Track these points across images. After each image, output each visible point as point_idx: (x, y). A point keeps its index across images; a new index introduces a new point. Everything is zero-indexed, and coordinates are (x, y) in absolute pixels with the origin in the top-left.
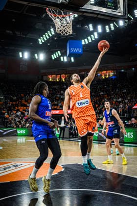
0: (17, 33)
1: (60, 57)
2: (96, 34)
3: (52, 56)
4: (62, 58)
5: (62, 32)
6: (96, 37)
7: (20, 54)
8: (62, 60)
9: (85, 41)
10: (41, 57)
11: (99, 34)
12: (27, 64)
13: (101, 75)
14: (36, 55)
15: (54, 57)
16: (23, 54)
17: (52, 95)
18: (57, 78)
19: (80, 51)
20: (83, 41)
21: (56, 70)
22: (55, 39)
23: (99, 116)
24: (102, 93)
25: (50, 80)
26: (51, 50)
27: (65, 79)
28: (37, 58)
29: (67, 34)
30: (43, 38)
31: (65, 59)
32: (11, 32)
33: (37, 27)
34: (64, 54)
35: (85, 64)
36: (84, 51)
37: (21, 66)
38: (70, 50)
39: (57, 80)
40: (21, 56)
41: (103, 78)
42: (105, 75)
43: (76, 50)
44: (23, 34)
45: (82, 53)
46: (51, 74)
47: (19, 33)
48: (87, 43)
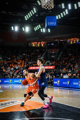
0: (9, 13)
1: (40, 29)
2: (66, 10)
3: (35, 28)
4: (41, 29)
5: (46, 7)
6: (67, 13)
7: (12, 27)
8: (42, 31)
9: (58, 17)
10: (27, 29)
11: (69, 11)
12: (17, 35)
13: (70, 42)
14: (23, 28)
15: (36, 29)
16: (14, 28)
17: (35, 57)
18: (38, 44)
19: (55, 24)
20: (57, 16)
21: (37, 38)
22: (37, 16)
23: (69, 71)
24: (70, 55)
25: (33, 46)
26: (34, 24)
27: (44, 45)
28: (24, 30)
29: (49, 8)
30: (28, 16)
31: (44, 30)
32: (5, 12)
33: (24, 8)
34: (43, 27)
35: (58, 34)
36: (57, 24)
37: (13, 36)
38: (47, 24)
39: (38, 46)
40: (13, 29)
41: (72, 43)
42: (73, 42)
43: (51, 24)
44: (14, 13)
45: (56, 25)
46: (34, 41)
47: (11, 13)
48: (60, 18)
